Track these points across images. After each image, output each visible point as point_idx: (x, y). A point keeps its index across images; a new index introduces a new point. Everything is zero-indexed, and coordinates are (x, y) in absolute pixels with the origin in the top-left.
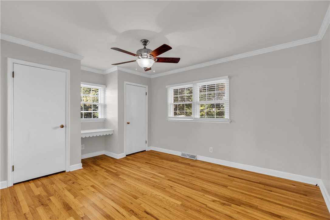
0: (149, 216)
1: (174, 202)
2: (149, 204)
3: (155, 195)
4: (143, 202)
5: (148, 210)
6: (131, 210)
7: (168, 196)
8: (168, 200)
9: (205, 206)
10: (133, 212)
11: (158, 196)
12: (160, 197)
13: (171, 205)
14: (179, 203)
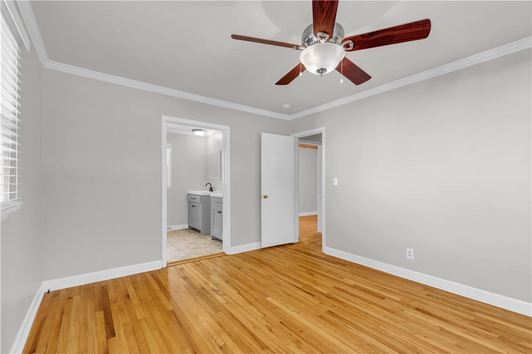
0: (309, 291)
1: (274, 300)
2: (308, 302)
3: (300, 313)
4: (319, 305)
5: (310, 297)
6: (331, 298)
7: (280, 309)
8: (283, 304)
9: (242, 292)
10: (327, 296)
11: (296, 311)
12: (293, 309)
13: (280, 297)
14: (269, 299)
